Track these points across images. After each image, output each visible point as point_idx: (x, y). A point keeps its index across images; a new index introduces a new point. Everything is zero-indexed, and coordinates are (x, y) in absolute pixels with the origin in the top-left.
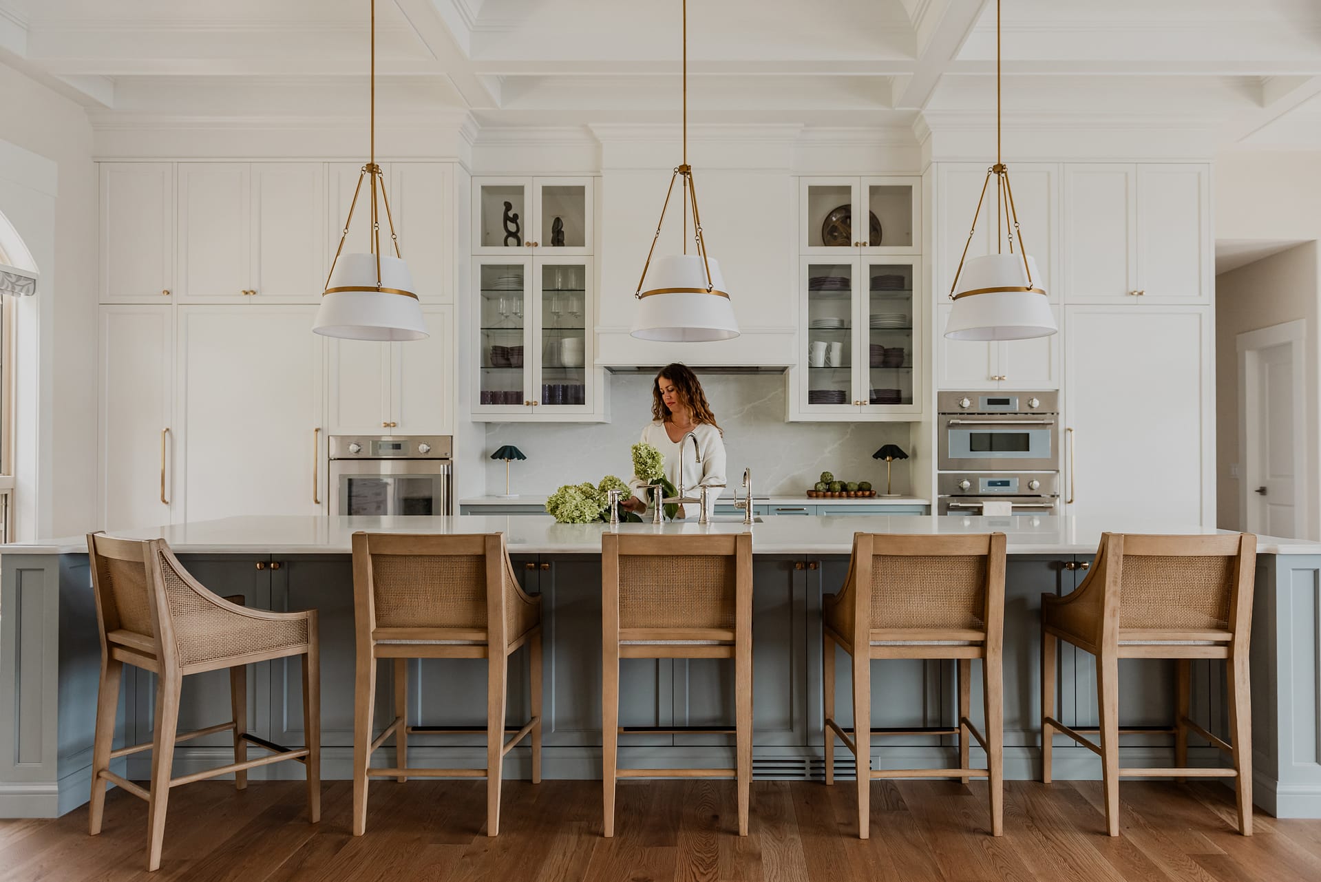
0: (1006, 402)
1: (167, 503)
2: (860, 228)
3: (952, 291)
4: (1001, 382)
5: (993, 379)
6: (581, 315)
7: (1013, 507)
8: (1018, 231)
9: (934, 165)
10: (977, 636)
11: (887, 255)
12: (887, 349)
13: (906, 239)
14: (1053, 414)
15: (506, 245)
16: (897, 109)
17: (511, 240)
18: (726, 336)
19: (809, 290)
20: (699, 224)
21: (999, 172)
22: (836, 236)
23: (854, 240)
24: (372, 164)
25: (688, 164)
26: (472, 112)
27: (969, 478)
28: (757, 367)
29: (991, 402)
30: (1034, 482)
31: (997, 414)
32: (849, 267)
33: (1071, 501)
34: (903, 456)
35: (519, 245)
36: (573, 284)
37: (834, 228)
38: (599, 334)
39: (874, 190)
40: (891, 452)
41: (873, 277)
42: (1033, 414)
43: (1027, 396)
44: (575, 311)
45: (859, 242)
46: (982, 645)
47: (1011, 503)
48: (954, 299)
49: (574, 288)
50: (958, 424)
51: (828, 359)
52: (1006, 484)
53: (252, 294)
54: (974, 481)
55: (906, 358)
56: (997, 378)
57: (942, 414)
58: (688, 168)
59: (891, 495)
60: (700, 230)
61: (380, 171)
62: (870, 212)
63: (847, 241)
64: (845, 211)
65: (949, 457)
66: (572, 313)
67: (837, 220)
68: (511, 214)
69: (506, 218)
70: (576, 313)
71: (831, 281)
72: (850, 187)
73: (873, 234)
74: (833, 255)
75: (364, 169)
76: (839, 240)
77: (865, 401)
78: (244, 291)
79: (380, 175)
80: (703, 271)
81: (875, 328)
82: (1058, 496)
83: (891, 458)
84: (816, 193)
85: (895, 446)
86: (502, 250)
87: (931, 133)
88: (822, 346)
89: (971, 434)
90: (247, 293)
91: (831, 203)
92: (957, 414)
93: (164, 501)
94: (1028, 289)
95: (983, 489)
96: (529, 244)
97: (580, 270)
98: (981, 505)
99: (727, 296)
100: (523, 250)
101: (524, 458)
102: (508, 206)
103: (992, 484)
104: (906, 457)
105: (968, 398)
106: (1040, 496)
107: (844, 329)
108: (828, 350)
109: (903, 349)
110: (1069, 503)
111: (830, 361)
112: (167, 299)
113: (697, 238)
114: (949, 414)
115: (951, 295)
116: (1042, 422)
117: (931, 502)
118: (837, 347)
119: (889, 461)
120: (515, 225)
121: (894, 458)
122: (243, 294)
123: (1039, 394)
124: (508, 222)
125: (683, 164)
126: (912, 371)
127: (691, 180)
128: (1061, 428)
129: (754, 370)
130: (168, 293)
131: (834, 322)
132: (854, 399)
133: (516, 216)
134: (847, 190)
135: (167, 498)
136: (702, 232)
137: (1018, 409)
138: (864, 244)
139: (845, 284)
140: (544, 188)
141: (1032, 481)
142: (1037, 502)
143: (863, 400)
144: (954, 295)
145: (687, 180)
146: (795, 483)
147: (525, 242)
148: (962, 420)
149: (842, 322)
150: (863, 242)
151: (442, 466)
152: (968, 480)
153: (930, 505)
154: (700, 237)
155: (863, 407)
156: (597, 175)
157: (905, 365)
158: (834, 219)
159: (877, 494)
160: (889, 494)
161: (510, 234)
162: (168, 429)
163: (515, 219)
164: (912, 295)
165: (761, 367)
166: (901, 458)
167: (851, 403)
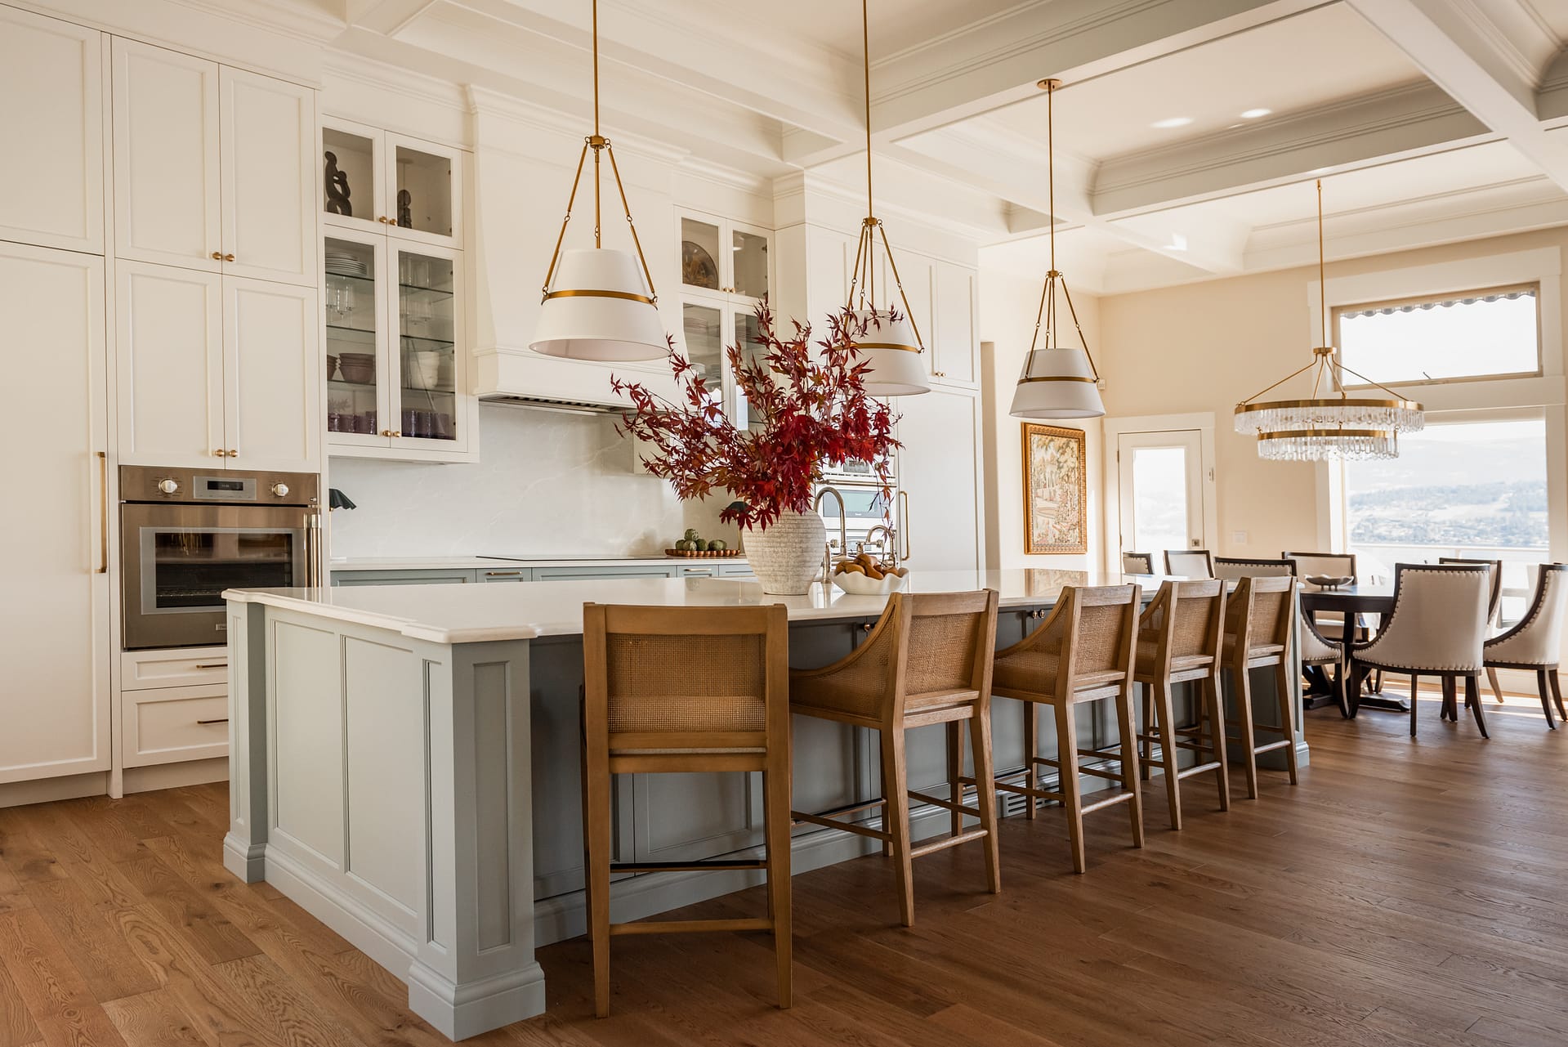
2: (728, 273)
6: (448, 323)
9: (806, 225)
11: (749, 306)
19: (684, 331)
23: (723, 284)
32: (718, 312)
33: (907, 557)
41: (736, 326)
45: (727, 287)
49: (438, 287)
72: (717, 228)
74: (705, 297)
87: (803, 193)
96: (379, 219)
97: (446, 265)
100: (375, 225)
101: (354, 507)
110: (903, 560)
140: (398, 150)
146: (646, 540)
147: (376, 215)
150: (730, 288)
151: (305, 517)
156: (466, 149)
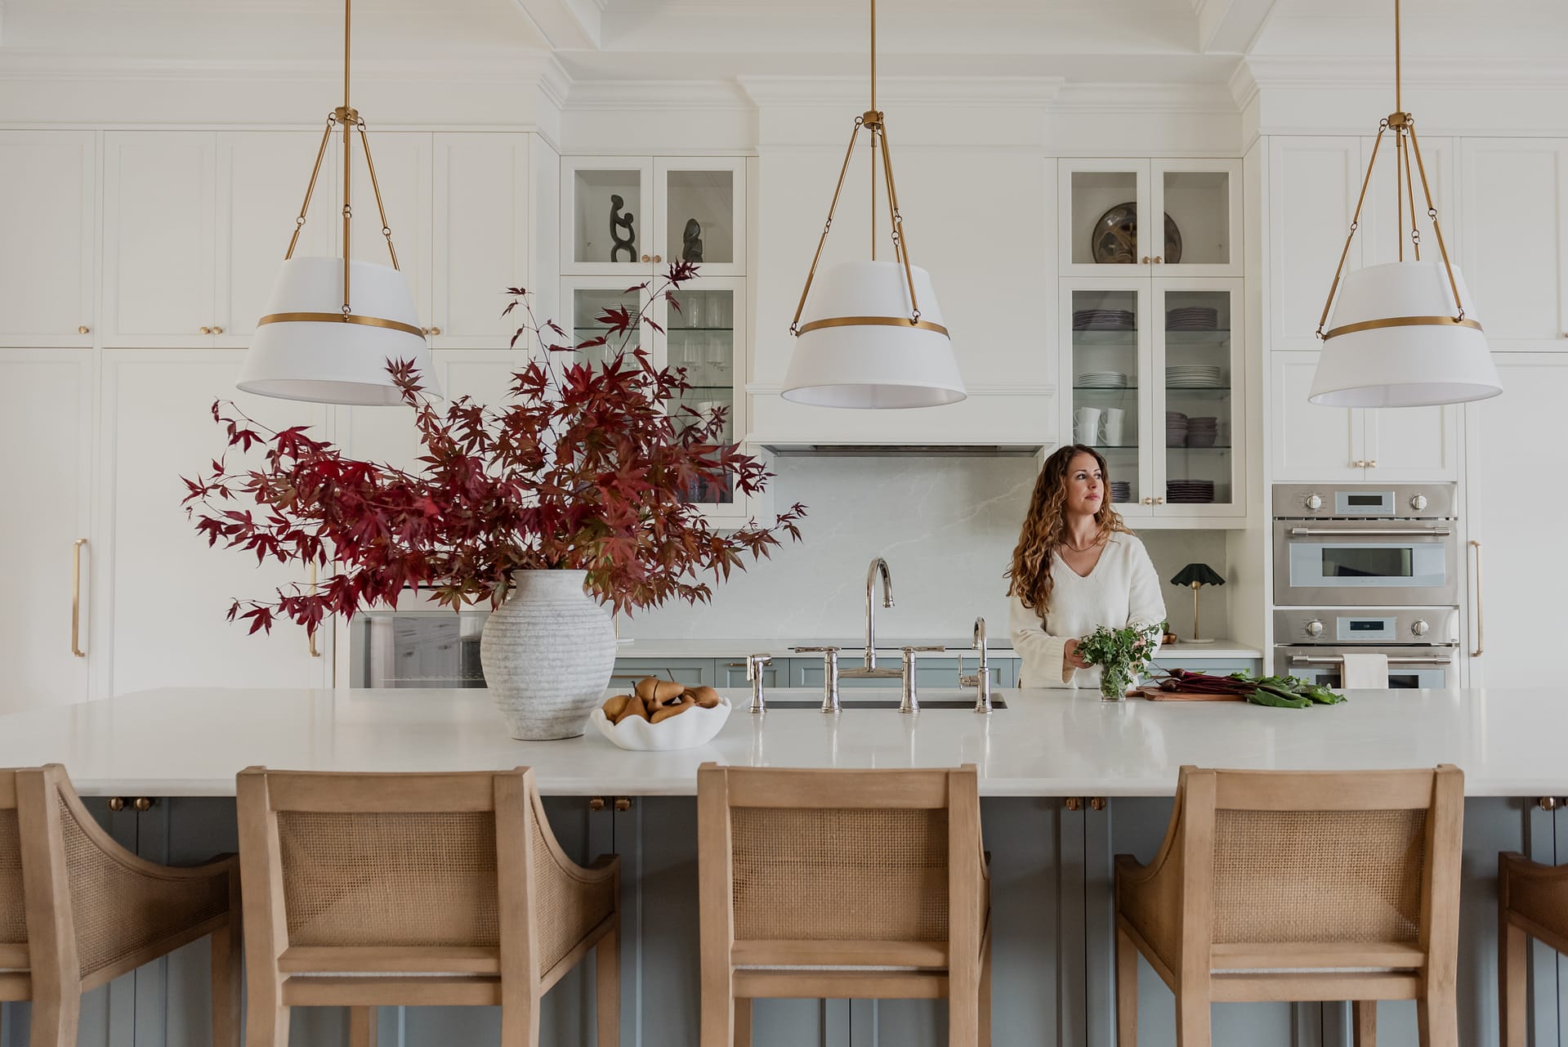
0: (1377, 501)
1: (83, 655)
2: (1150, 238)
3: (1322, 325)
4: (1369, 470)
5: (1356, 465)
6: (727, 368)
7: (1389, 663)
8: (1435, 223)
9: (1263, 140)
10: (1409, 959)
11: (1191, 277)
12: (1192, 419)
13: (1219, 253)
14: (1447, 519)
15: (614, 259)
16: (1207, 53)
17: (621, 252)
18: (944, 398)
19: (1073, 330)
20: (896, 209)
21: (1398, 126)
22: (1112, 249)
23: (1141, 253)
24: (345, 108)
25: (878, 110)
26: (556, 55)
27: (1321, 616)
28: (996, 446)
29: (1354, 501)
30: (1422, 624)
31: (1363, 519)
32: (1133, 295)
33: (1478, 653)
34: (1217, 580)
35: (634, 259)
36: (715, 320)
37: (1110, 238)
38: (752, 395)
39: (1170, 179)
40: (1197, 575)
41: (1169, 311)
42: (1418, 519)
43: (1410, 495)
44: (718, 360)
45: (1149, 257)
46: (1418, 975)
47: (1385, 656)
48: (1325, 337)
49: (717, 325)
50: (1304, 535)
51: (1102, 434)
52: (1378, 626)
53: (216, 332)
54: (1328, 620)
55: (1219, 432)
56: (1363, 464)
57: (1279, 518)
58: (879, 116)
59: (1199, 641)
60: (898, 220)
61: (360, 121)
62: (1165, 213)
63: (1130, 256)
64: (1128, 211)
65: (1291, 586)
66: (715, 364)
67: (1115, 225)
68: (621, 214)
69: (615, 220)
70: (721, 363)
71: (1106, 316)
72: (1135, 173)
73: (1168, 246)
74: (1110, 277)
75: (333, 116)
76: (1117, 256)
77: (1160, 499)
78: (205, 328)
79: (362, 128)
80: (904, 289)
81: (1173, 389)
82: (1458, 645)
83: (1199, 584)
84: (1083, 183)
85: (1205, 565)
86: (609, 267)
87: (1258, 91)
88: (1093, 415)
89: (1323, 549)
90: (209, 332)
91: (1104, 201)
92: (1301, 518)
93: (77, 653)
94: (1455, 321)
95: (1343, 633)
96: (647, 259)
97: (726, 297)
98: (1340, 659)
99: (944, 331)
100: (639, 267)
102: (617, 202)
103: (1356, 626)
104: (1222, 582)
105: (1317, 494)
106: (1429, 645)
107: (1127, 388)
108: (1103, 420)
109: (1215, 419)
110: (1475, 655)
111: (1105, 438)
112: (85, 340)
113: (896, 235)
114: (1288, 518)
115: (1319, 332)
116: (1433, 532)
117: (1263, 655)
118: (1116, 416)
119: (1196, 588)
120: (627, 230)
121: (1203, 582)
122: (203, 331)
123: (1425, 489)
124: (617, 225)
125: (870, 109)
126: (1230, 451)
127: (883, 137)
128: (1461, 539)
129: (992, 451)
130: (88, 331)
131: (1113, 379)
132: (1142, 496)
133: (629, 218)
134: (1129, 179)
135: (82, 648)
136: (902, 224)
137: (1394, 513)
138: (1157, 260)
139: (1128, 321)
140: (670, 173)
141: (1418, 622)
142: (1426, 655)
143: (1156, 497)
144: (1325, 331)
145: (878, 138)
147: (642, 255)
148: (1310, 528)
149: (1123, 377)
150: (1154, 256)
152: (1319, 620)
153: (1262, 659)
154: (898, 229)
155: (1157, 507)
156: (751, 156)
157: (1218, 442)
158: (1110, 223)
159: (1177, 640)
160: (1195, 638)
161: (620, 244)
162: (85, 541)
163: (628, 221)
164: (1229, 337)
165: (1000, 447)
166: (1213, 584)
167: (1138, 502)
